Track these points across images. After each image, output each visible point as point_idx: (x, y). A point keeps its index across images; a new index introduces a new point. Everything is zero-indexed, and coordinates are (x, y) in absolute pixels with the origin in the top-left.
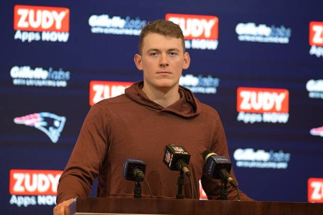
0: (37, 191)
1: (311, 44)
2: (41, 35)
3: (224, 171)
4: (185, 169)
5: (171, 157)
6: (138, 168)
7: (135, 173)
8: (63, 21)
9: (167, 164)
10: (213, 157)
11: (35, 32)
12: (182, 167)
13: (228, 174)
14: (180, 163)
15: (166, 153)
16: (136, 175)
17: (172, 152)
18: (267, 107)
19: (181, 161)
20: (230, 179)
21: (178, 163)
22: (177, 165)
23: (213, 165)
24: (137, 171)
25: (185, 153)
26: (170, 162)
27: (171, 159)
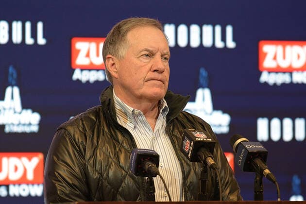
3: (259, 162)
4: (210, 161)
5: (190, 146)
6: (150, 160)
7: (147, 167)
9: (186, 154)
10: (243, 143)
12: (206, 158)
13: (263, 164)
14: (202, 153)
15: (183, 139)
16: (148, 169)
17: (191, 138)
19: (203, 150)
21: (199, 153)
22: (199, 155)
23: (244, 155)
24: (149, 165)
25: (208, 140)
26: (190, 152)
27: (191, 148)
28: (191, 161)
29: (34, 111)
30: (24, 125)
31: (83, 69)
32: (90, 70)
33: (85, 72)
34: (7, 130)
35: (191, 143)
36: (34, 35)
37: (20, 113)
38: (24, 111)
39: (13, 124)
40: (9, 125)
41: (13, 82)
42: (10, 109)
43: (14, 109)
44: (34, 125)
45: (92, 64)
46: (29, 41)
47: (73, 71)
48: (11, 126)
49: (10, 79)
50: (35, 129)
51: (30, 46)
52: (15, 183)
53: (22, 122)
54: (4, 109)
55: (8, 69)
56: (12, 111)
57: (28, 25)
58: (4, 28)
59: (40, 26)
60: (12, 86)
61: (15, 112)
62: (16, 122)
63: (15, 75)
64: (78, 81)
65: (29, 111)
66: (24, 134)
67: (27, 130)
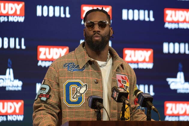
0: (7, 112)
1: (165, 21)
2: (8, 18)
3: (149, 103)
4: (127, 102)
5: (117, 95)
6: (98, 101)
8: (21, 10)
9: (115, 99)
10: (141, 94)
11: (4, 16)
12: (125, 101)
13: (151, 104)
14: (123, 98)
15: (113, 92)
16: (98, 105)
17: (117, 91)
18: (141, 59)
19: (123, 97)
20: (153, 107)
21: (121, 98)
22: (121, 99)
23: (142, 99)
24: (98, 103)
25: (125, 92)
26: (117, 97)
27: (117, 96)
28: (117, 102)
29: (19, 80)
30: (15, 87)
31: (42, 60)
32: (46, 61)
33: (44, 62)
34: (7, 89)
35: (117, 93)
36: (20, 44)
37: (13, 81)
38: (15, 80)
39: (10, 86)
40: (8, 87)
41: (10, 66)
42: (8, 79)
43: (10, 79)
44: (20, 87)
45: (47, 58)
46: (18, 47)
47: (38, 61)
48: (9, 87)
49: (9, 65)
50: (20, 89)
51: (18, 49)
52: (10, 114)
53: (14, 85)
54: (6, 79)
55: (8, 60)
56: (9, 80)
57: (17, 40)
58: (6, 41)
59: (23, 40)
60: (10, 69)
61: (11, 81)
62: (11, 85)
63: (11, 63)
64: (40, 66)
65: (17, 80)
66: (15, 91)
67: (16, 89)
